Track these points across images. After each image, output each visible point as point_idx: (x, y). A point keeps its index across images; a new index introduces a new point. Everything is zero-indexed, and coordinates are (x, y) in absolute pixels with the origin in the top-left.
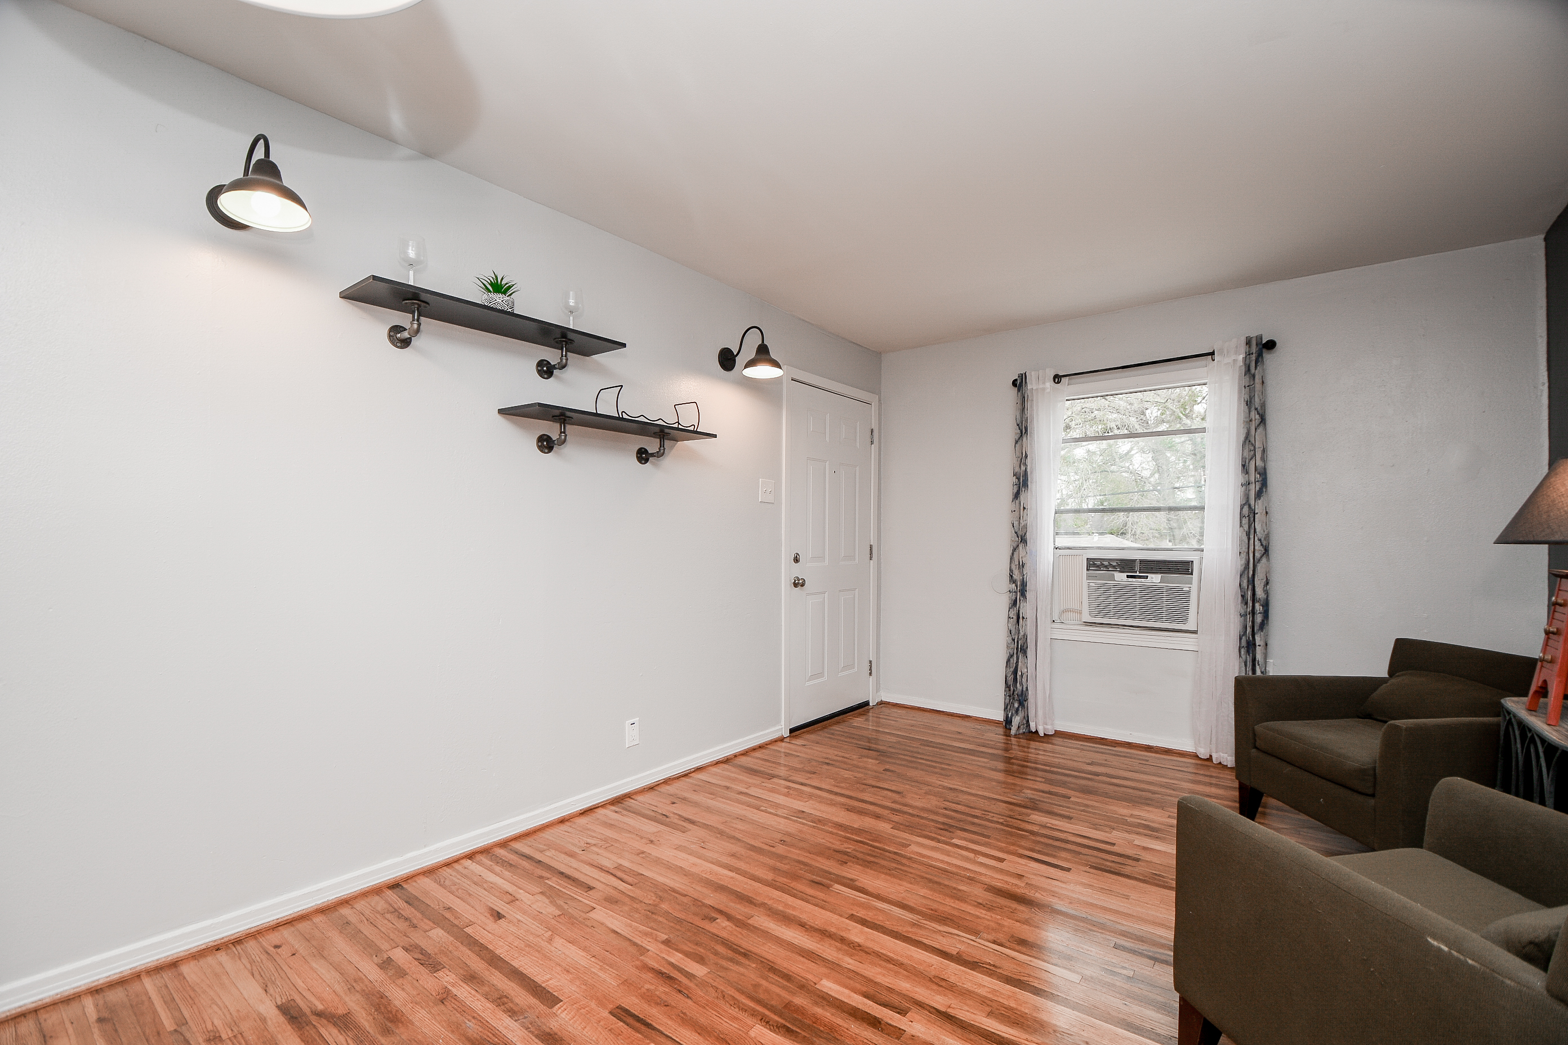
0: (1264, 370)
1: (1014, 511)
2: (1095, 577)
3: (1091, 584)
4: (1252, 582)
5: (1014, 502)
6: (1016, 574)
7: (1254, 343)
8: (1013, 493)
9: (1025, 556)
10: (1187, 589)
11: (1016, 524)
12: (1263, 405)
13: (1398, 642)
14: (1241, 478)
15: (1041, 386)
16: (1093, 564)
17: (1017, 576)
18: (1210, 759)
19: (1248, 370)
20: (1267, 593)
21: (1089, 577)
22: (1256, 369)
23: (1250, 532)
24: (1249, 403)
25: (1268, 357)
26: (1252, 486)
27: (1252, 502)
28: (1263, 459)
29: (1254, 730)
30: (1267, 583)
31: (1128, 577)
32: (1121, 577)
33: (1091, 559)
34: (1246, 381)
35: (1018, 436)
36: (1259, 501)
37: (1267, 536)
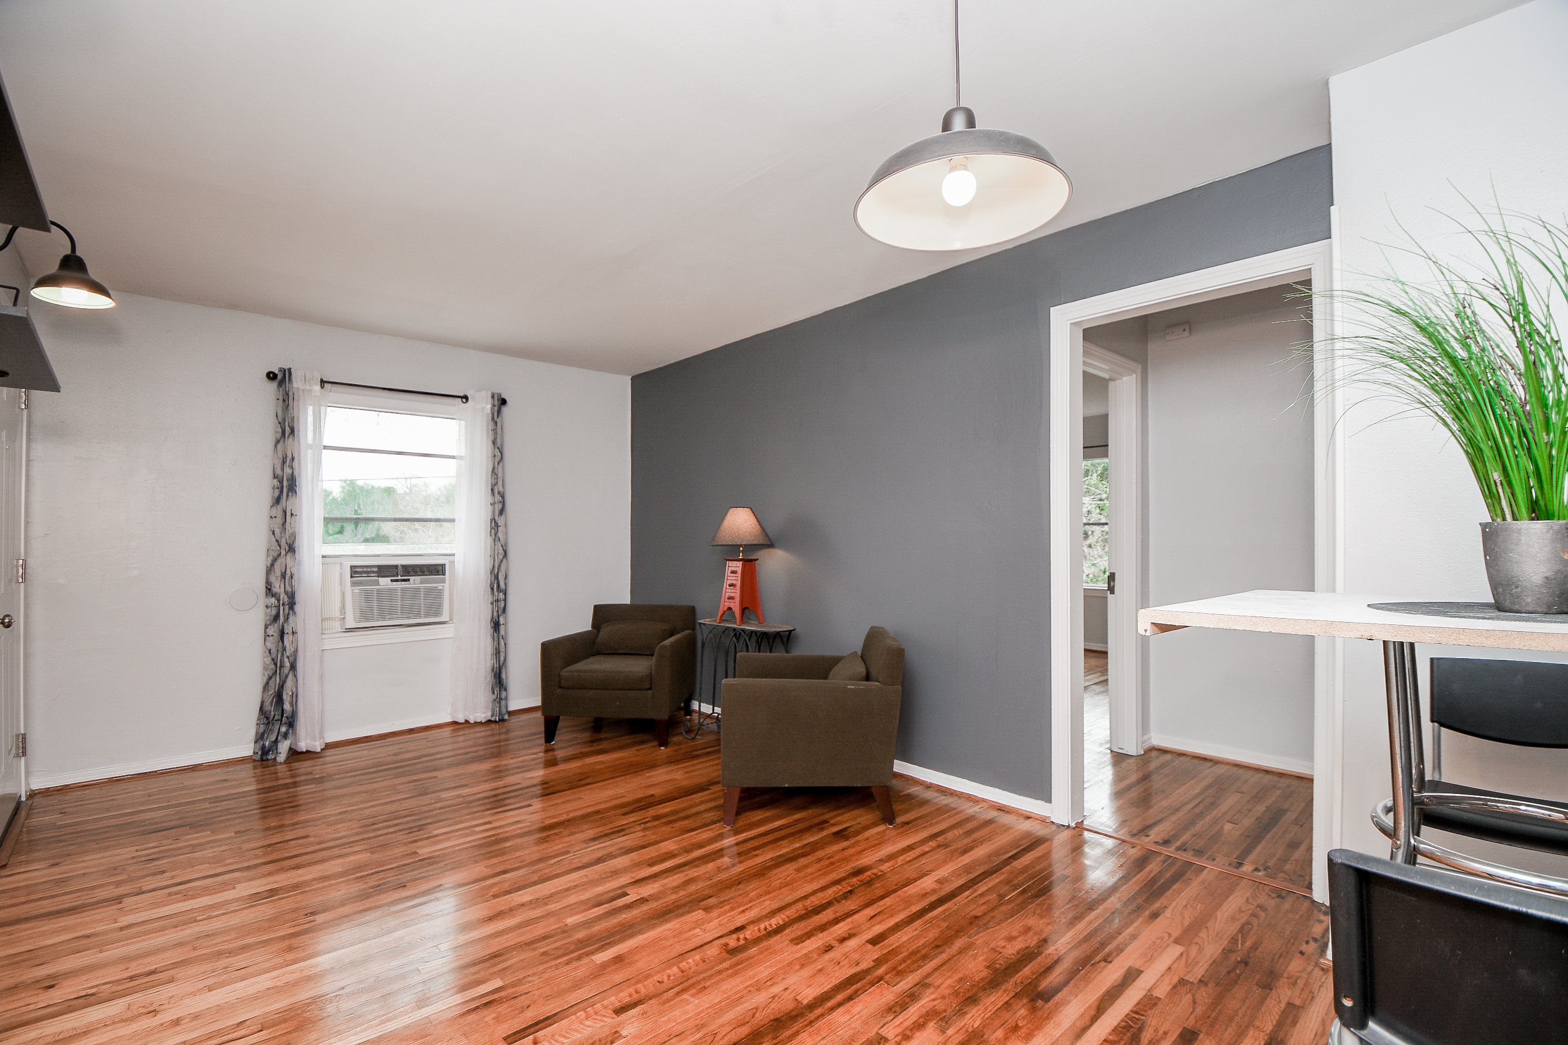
0: (502, 420)
1: (276, 517)
2: (359, 584)
3: (355, 591)
4: (497, 577)
5: (274, 508)
6: (277, 586)
7: (496, 398)
8: (273, 497)
9: (293, 567)
10: (441, 588)
11: (277, 531)
12: (502, 445)
13: (596, 607)
14: (490, 500)
15: (308, 388)
16: (355, 571)
17: (278, 587)
18: (467, 722)
19: (493, 418)
20: (506, 584)
21: (353, 584)
22: (498, 418)
23: (496, 538)
24: (494, 442)
25: (505, 409)
26: (496, 506)
27: (496, 518)
28: (503, 486)
29: (560, 676)
30: (506, 578)
31: (392, 581)
32: (385, 582)
33: (354, 566)
34: (491, 425)
35: (279, 436)
36: (502, 517)
37: (506, 543)
